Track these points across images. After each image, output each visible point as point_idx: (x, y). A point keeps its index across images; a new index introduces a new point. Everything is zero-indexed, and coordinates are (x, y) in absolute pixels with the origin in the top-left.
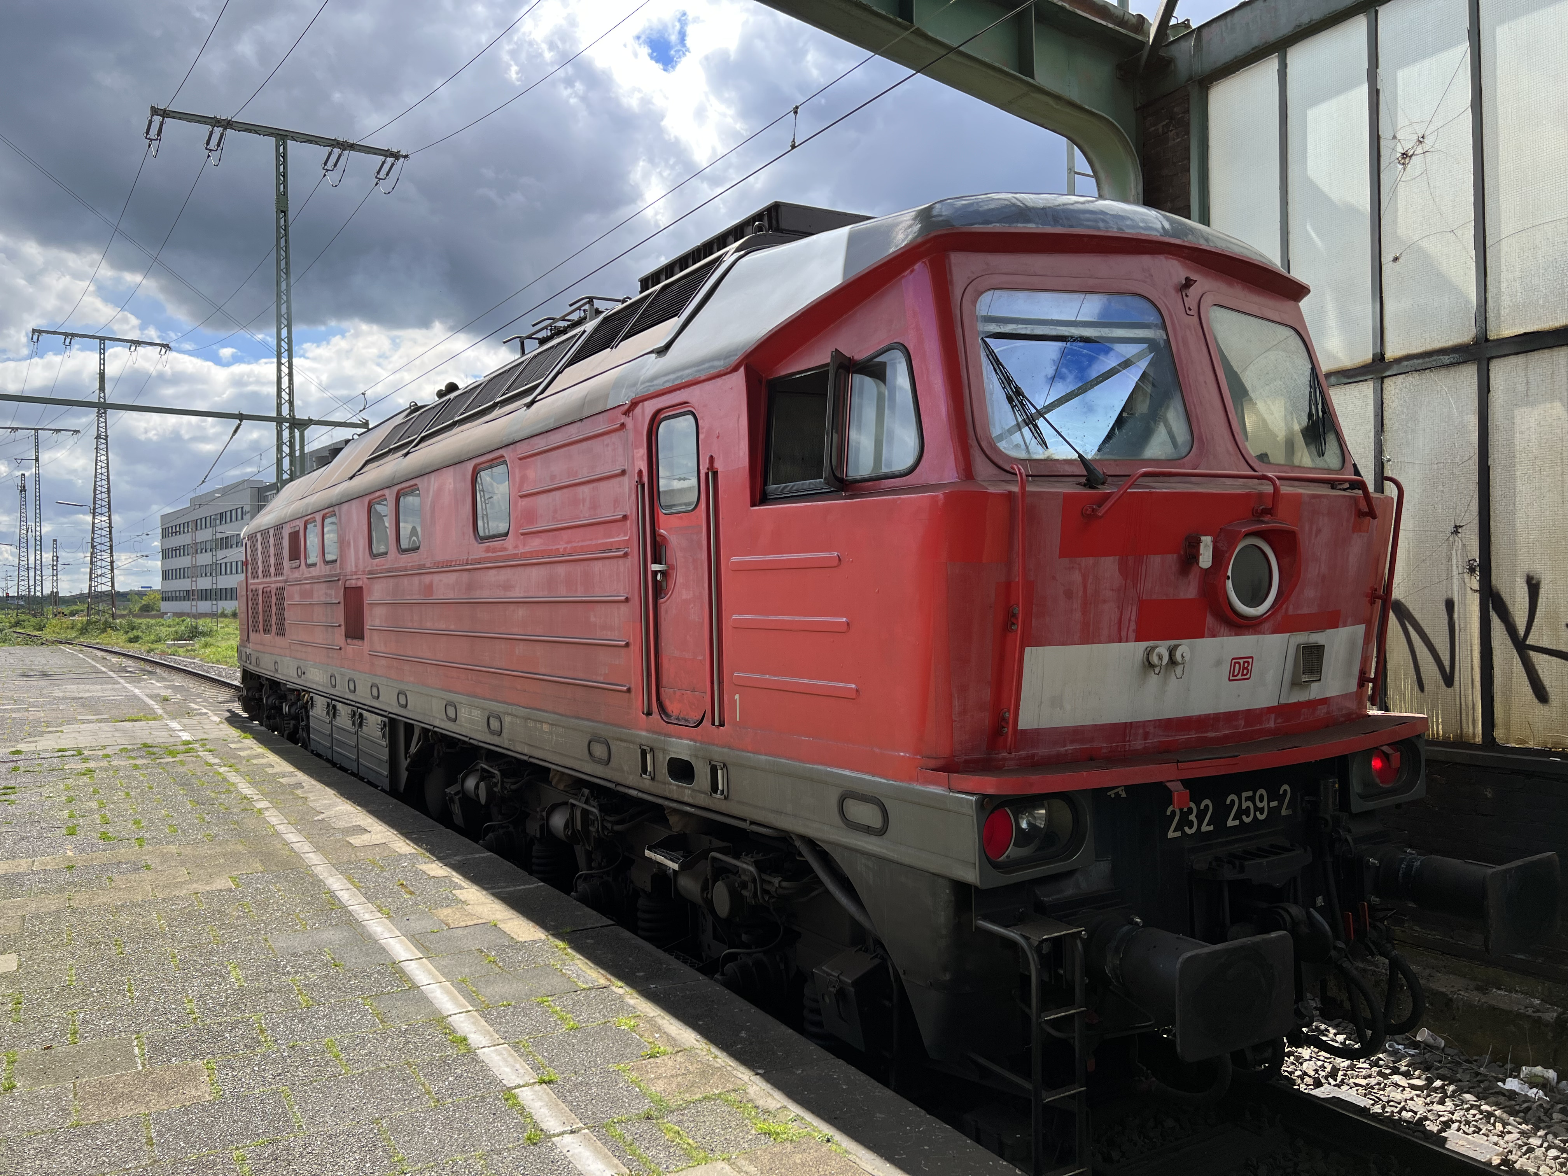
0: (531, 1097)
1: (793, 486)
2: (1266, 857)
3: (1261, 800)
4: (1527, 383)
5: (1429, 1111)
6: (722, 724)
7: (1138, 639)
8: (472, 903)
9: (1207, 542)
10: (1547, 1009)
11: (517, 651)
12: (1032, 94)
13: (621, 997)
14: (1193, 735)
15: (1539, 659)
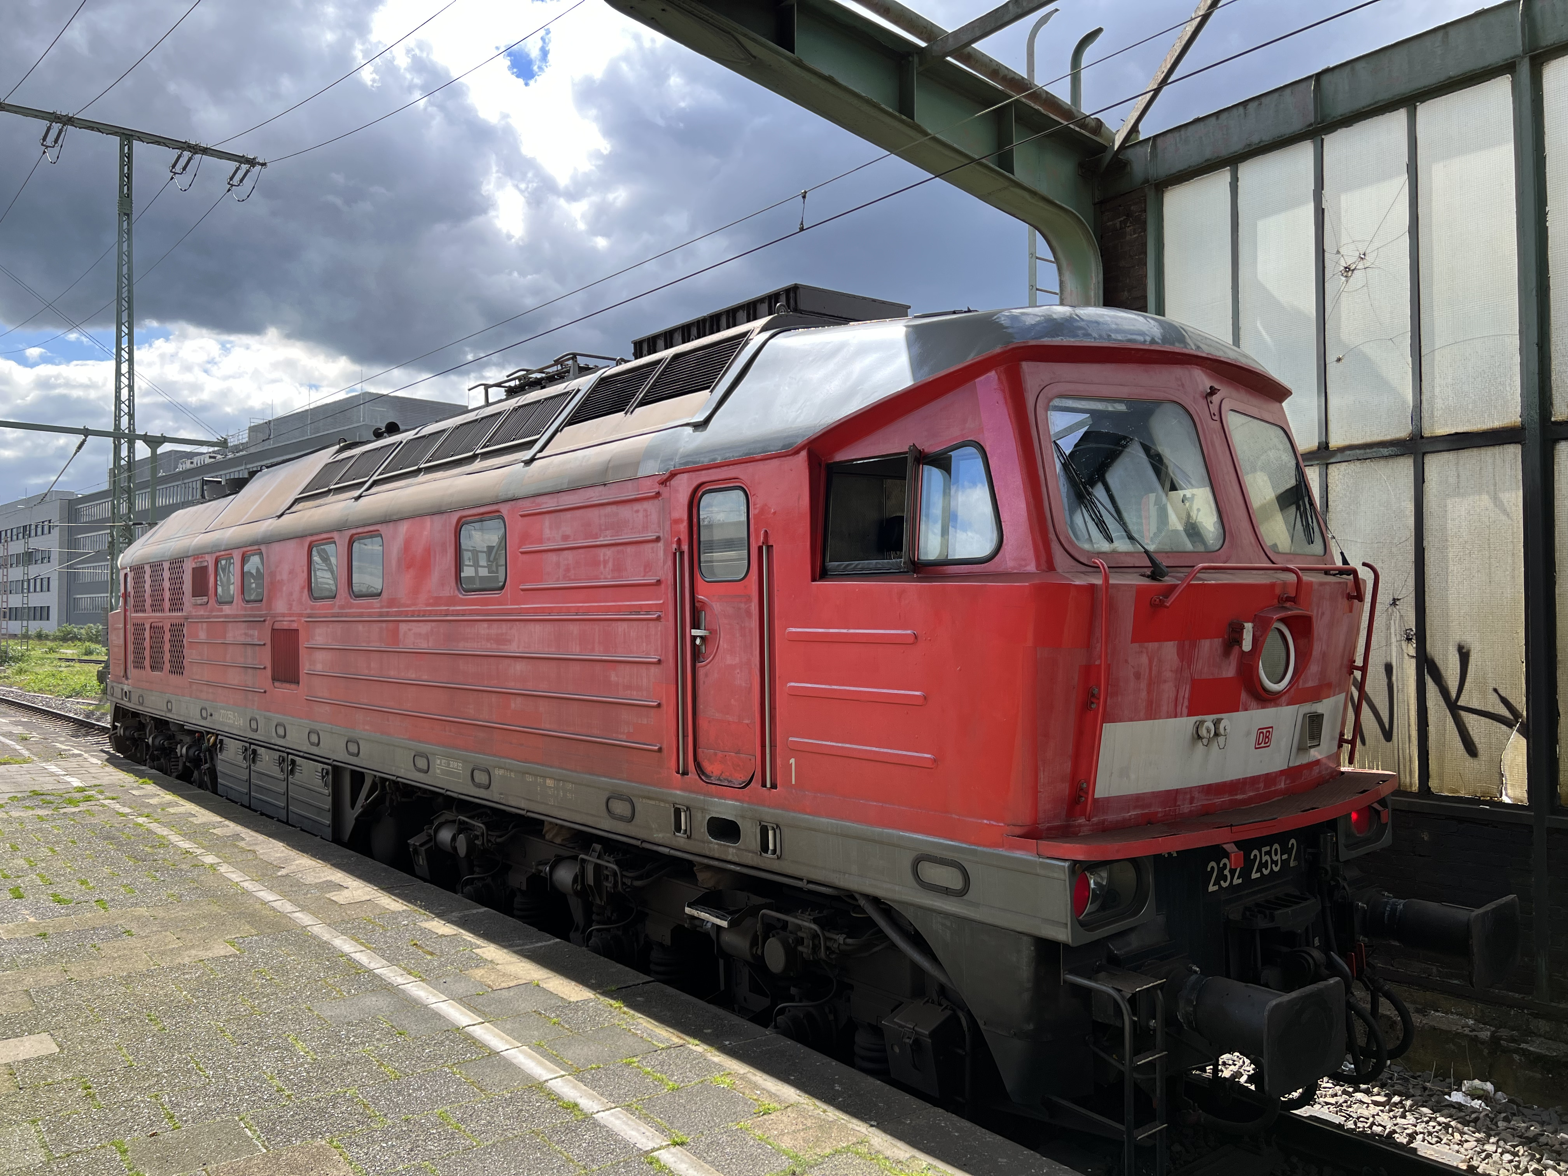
0: (672, 1160)
1: (857, 565)
2: (1291, 906)
3: (1276, 855)
4: (1458, 476)
5: (1395, 1125)
6: (774, 786)
7: (1189, 715)
8: (499, 962)
9: (1249, 626)
10: (1482, 1028)
11: (513, 705)
12: (1012, 189)
13: (701, 1055)
14: (1226, 798)
15: (1470, 720)
